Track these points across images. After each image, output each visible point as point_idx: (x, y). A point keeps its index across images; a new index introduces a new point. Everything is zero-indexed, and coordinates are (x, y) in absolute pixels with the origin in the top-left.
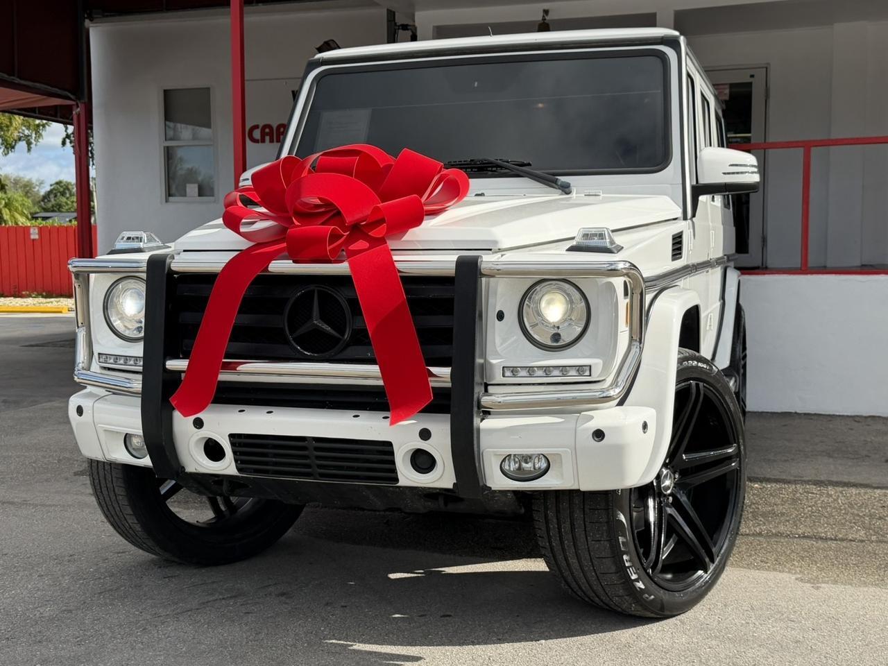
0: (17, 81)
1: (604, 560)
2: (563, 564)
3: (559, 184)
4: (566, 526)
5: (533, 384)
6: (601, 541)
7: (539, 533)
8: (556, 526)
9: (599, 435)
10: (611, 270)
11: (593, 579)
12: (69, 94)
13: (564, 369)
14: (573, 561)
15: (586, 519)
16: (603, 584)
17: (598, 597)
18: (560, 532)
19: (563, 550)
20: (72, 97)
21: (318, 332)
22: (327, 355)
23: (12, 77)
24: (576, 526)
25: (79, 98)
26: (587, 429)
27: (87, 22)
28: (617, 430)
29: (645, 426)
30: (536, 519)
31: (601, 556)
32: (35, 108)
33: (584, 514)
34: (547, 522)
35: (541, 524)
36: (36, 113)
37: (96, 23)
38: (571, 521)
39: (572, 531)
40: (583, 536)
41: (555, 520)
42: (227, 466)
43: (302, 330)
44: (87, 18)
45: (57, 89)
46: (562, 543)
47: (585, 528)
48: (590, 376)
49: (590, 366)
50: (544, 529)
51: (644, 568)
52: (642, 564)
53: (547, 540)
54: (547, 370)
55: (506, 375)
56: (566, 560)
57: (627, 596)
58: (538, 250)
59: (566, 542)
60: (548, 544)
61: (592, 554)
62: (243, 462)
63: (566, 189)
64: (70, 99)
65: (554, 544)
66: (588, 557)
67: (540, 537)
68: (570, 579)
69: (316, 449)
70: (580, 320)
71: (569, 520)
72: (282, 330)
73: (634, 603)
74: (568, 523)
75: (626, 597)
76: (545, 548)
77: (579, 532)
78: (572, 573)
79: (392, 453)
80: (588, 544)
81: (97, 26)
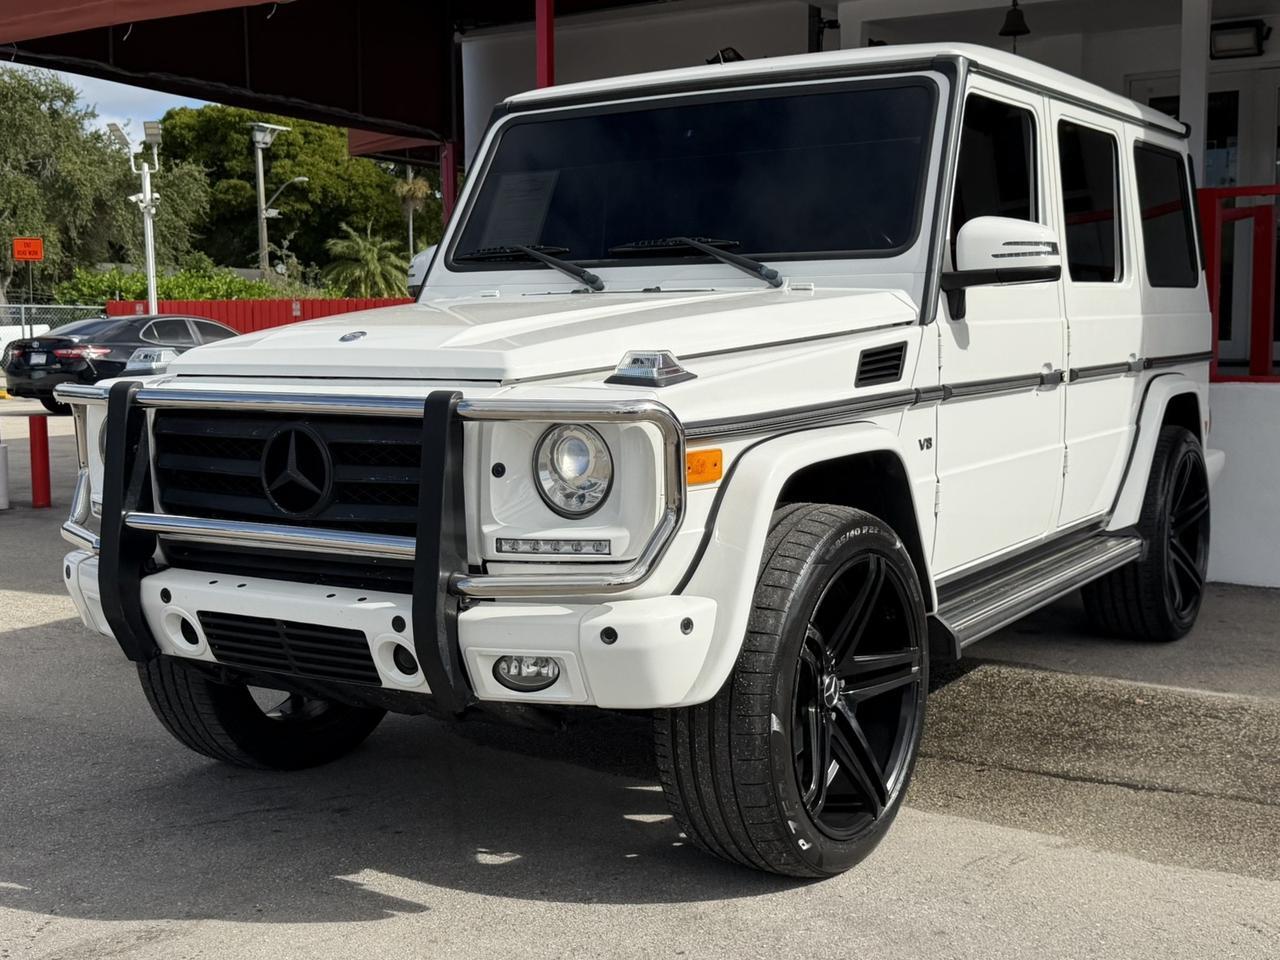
0: (362, 117)
1: (752, 788)
2: (692, 795)
3: (764, 273)
4: (702, 740)
5: (544, 563)
6: (751, 760)
7: (660, 750)
8: (688, 740)
9: (609, 635)
10: (630, 412)
11: (733, 815)
12: (433, 133)
13: (577, 545)
14: (707, 790)
15: (732, 730)
16: (746, 823)
17: (735, 843)
18: (692, 747)
19: (695, 774)
20: (437, 136)
21: (293, 485)
22: (306, 515)
23: (355, 114)
24: (717, 740)
25: (445, 136)
26: (594, 627)
27: (457, 37)
28: (637, 628)
29: (687, 625)
30: (659, 730)
31: (750, 782)
32: (404, 150)
33: (729, 723)
34: (674, 734)
35: (665, 737)
36: (405, 156)
37: (470, 36)
38: (709, 734)
39: (710, 747)
40: (726, 754)
41: (686, 732)
42: (202, 651)
43: (278, 483)
44: (456, 30)
45: (415, 127)
46: (693, 764)
47: (730, 742)
48: (610, 554)
49: (609, 541)
50: (669, 745)
51: (803, 803)
52: (801, 798)
53: (672, 762)
54: (555, 543)
55: (503, 549)
56: (697, 789)
57: (778, 840)
58: (568, 382)
59: (700, 763)
60: (672, 766)
61: (736, 779)
62: (221, 647)
63: (774, 280)
64: (435, 139)
65: (682, 767)
66: (730, 784)
67: (661, 756)
68: (698, 817)
69: (290, 636)
70: (605, 478)
71: (707, 731)
72: (260, 479)
73: (786, 852)
74: (706, 735)
75: (776, 842)
76: (667, 772)
77: (720, 747)
78: (703, 808)
79: (366, 646)
80: (731, 765)
81: (471, 41)
